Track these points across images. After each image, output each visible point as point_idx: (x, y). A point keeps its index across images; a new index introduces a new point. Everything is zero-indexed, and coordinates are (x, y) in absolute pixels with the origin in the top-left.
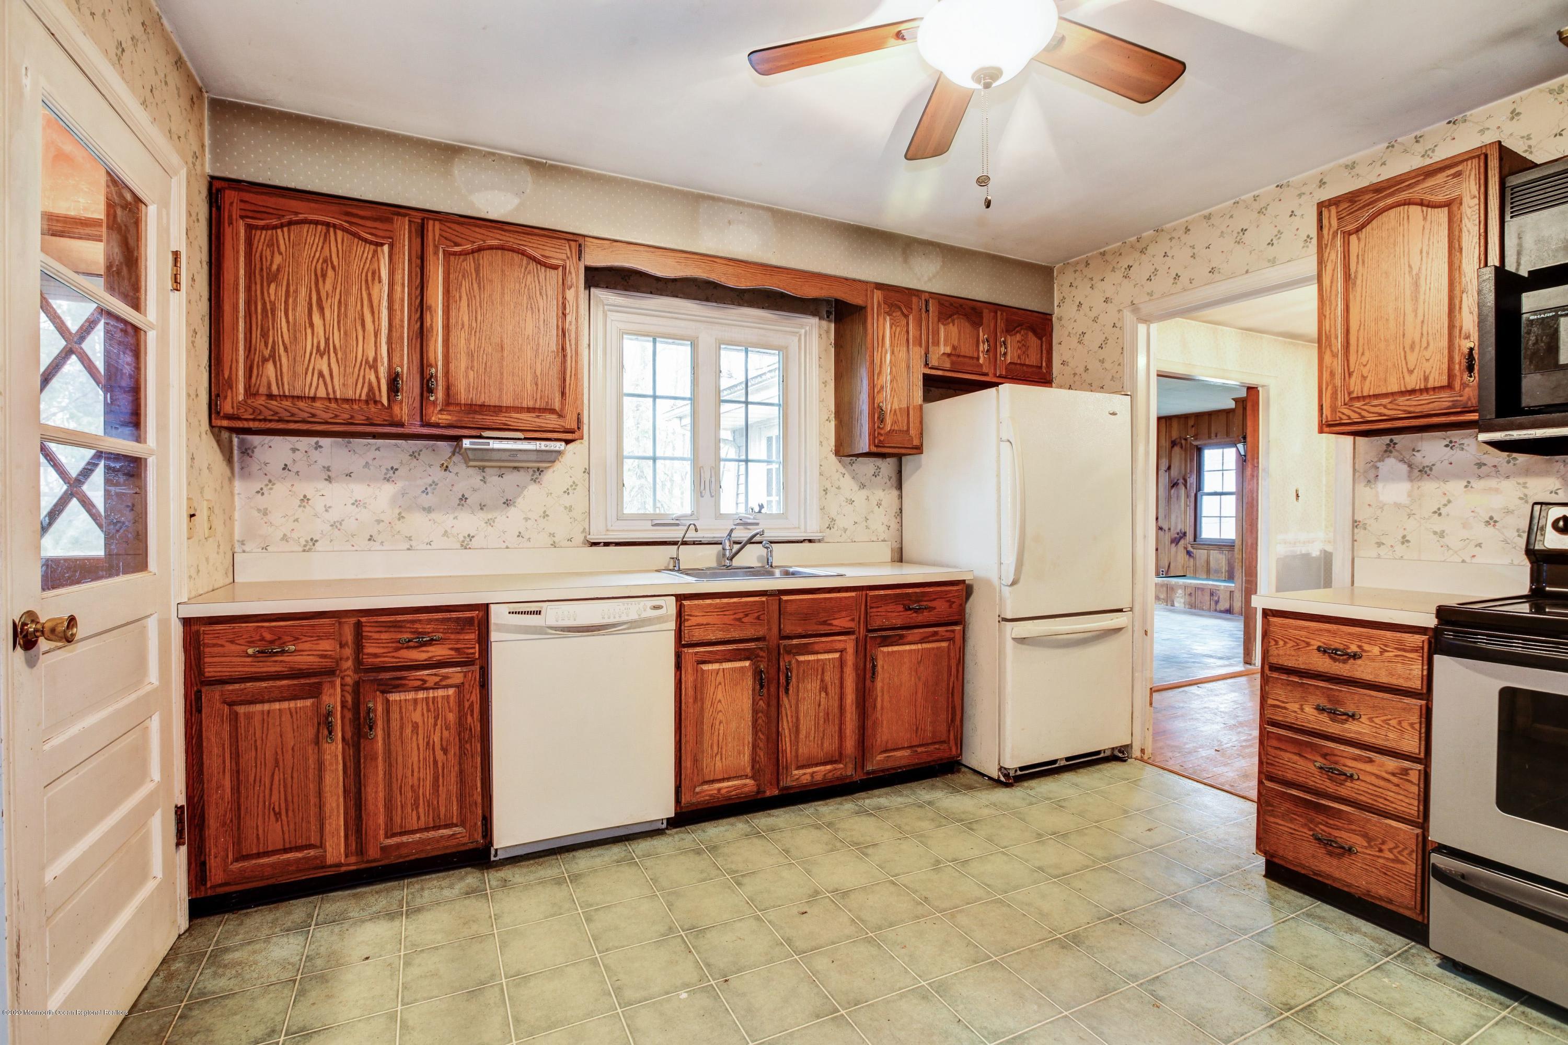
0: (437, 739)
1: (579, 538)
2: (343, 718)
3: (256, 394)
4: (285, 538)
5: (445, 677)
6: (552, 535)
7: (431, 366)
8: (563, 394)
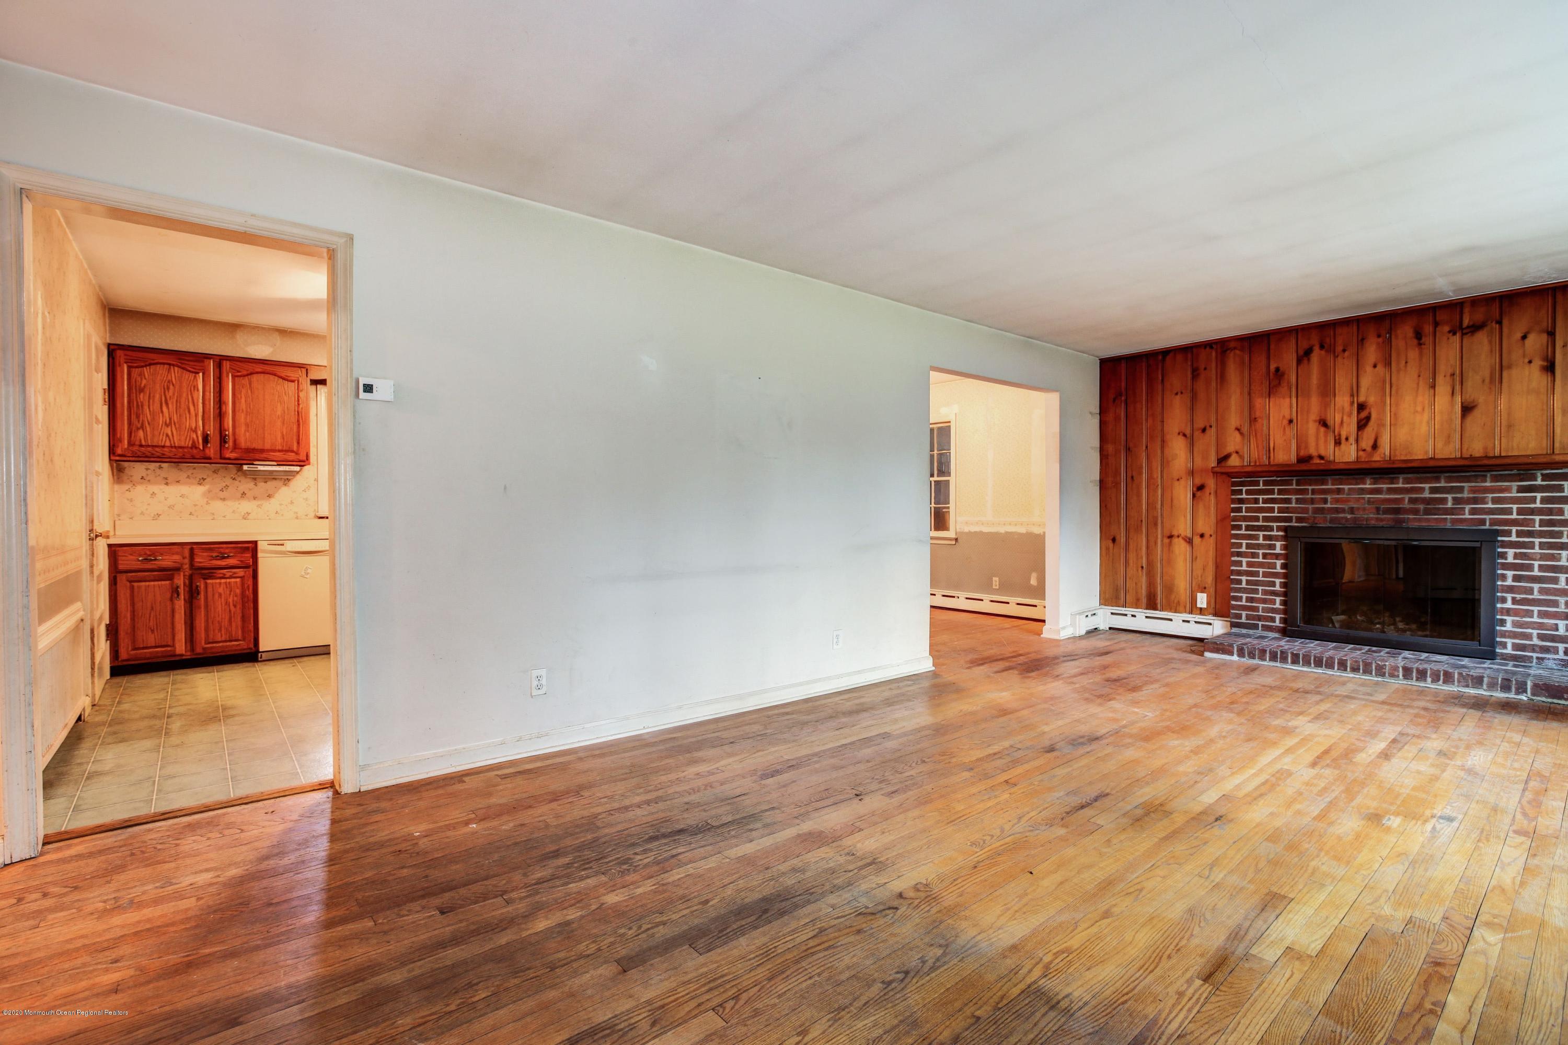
0: (231, 600)
1: (312, 515)
2: (184, 590)
3: (134, 445)
4: (142, 513)
5: (235, 573)
6: (296, 513)
7: (226, 431)
8: (298, 443)
